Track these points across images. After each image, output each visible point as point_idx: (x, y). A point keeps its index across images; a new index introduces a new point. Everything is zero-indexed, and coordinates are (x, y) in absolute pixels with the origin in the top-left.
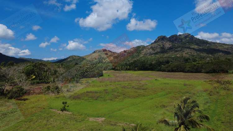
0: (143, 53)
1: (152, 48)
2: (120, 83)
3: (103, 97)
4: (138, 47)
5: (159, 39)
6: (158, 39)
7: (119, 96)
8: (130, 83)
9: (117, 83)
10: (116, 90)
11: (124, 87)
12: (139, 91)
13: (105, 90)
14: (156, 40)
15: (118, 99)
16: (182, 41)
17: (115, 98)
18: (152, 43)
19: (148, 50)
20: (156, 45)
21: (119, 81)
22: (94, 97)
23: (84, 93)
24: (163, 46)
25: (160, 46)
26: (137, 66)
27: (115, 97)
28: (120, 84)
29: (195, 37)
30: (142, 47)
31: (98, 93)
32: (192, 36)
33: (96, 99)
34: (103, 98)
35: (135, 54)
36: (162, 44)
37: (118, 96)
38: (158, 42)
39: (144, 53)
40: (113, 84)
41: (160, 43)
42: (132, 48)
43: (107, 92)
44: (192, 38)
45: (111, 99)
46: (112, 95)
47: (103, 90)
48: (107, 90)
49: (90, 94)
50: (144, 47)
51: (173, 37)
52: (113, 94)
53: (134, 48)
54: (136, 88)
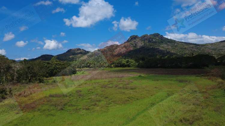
0: (116, 52)
1: (125, 46)
2: (97, 81)
3: (73, 103)
4: (112, 46)
5: (132, 39)
6: (130, 38)
7: (100, 101)
8: (111, 81)
9: (93, 81)
10: (93, 91)
11: (104, 86)
12: (127, 92)
13: (78, 92)
14: (129, 39)
15: (98, 108)
16: (152, 40)
17: (94, 105)
18: (125, 42)
19: (122, 49)
20: (129, 44)
21: (96, 79)
22: (58, 105)
23: (46, 97)
24: (136, 45)
25: (133, 45)
26: (113, 63)
27: (93, 103)
28: (98, 83)
29: (164, 37)
30: (115, 46)
31: (67, 96)
32: (162, 35)
33: (62, 109)
34: (75, 106)
35: (109, 52)
36: (135, 43)
37: (97, 101)
38: (130, 41)
39: (118, 51)
40: (88, 83)
41: (132, 42)
42: (106, 47)
43: (80, 95)
44: (161, 37)
45: (87, 107)
46: (89, 99)
47: (74, 92)
48: (81, 91)
49: (54, 99)
50: (117, 46)
51: (145, 37)
52: (90, 97)
53: (107, 47)
54: (121, 88)
